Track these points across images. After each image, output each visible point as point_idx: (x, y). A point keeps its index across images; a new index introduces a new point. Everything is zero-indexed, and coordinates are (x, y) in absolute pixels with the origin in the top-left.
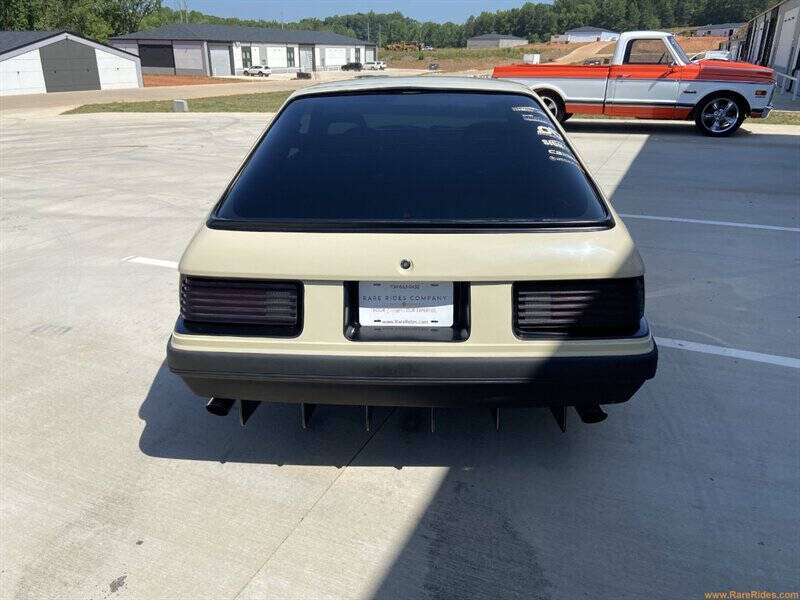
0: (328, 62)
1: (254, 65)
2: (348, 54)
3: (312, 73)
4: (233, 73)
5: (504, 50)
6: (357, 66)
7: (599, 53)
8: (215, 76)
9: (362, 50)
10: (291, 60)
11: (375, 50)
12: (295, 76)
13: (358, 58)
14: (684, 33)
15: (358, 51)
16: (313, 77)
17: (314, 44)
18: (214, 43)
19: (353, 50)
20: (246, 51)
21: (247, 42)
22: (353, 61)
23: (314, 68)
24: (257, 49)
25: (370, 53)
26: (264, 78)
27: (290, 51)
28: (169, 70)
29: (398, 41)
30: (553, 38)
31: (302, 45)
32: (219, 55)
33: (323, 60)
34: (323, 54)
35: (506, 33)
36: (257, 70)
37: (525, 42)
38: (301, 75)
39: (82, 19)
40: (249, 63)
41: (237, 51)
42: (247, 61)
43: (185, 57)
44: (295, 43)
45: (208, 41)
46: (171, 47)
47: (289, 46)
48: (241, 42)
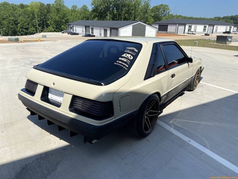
0: (218, 31)
1: (191, 31)
2: (227, 28)
4: (184, 33)
6: (229, 32)
8: (178, 34)
9: (232, 27)
10: (205, 30)
12: (204, 35)
13: (230, 30)
15: (231, 27)
16: (210, 36)
17: (214, 25)
19: (229, 27)
20: (190, 27)
21: (191, 24)
22: (228, 30)
23: (212, 33)
24: (194, 26)
25: (236, 28)
26: (194, 35)
27: (205, 27)
28: (166, 32)
31: (210, 25)
32: (181, 28)
33: (216, 30)
34: (217, 28)
36: (192, 33)
39: (147, 18)
40: (190, 30)
41: (187, 27)
43: (171, 28)
44: (207, 24)
45: (179, 24)
46: (167, 26)
47: (205, 25)
48: (189, 24)
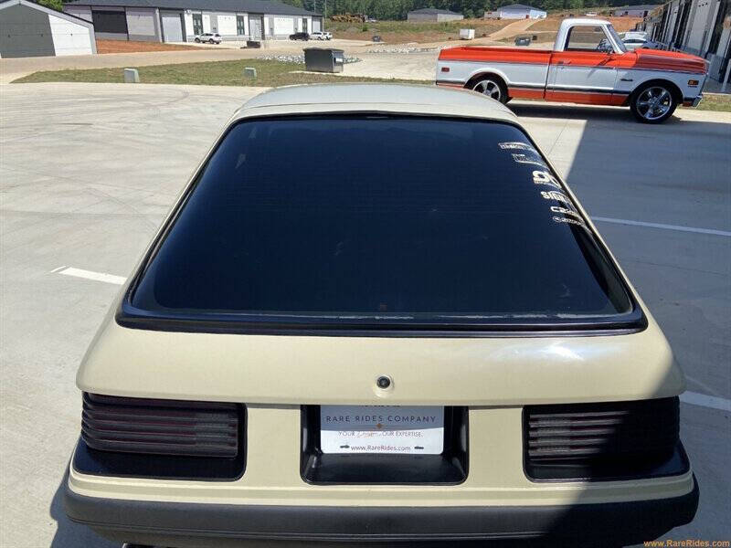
0: (277, 32)
1: (205, 32)
2: (296, 23)
3: (261, 41)
4: (185, 40)
5: (442, 24)
6: (304, 36)
7: (529, 29)
8: (167, 42)
9: (309, 21)
10: (240, 29)
11: (321, 21)
12: (245, 44)
13: (305, 28)
14: (604, 13)
15: (305, 21)
16: (262, 47)
17: (263, 14)
18: (166, 10)
19: (300, 20)
20: (197, 18)
21: (197, 10)
22: (300, 30)
23: (263, 37)
24: (208, 16)
25: (317, 24)
26: (215, 46)
27: (240, 19)
28: (122, 36)
29: (343, 13)
30: (486, 14)
31: (251, 14)
32: (171, 21)
33: (272, 29)
34: (271, 23)
35: (443, 8)
36: (208, 38)
37: (461, 17)
38: (252, 44)
40: (200, 31)
41: (189, 19)
42: (198, 29)
43: (138, 24)
44: (244, 12)
45: (160, 9)
46: (124, 13)
47: (239, 14)
48: (193, 10)
